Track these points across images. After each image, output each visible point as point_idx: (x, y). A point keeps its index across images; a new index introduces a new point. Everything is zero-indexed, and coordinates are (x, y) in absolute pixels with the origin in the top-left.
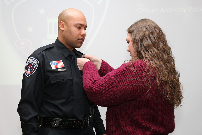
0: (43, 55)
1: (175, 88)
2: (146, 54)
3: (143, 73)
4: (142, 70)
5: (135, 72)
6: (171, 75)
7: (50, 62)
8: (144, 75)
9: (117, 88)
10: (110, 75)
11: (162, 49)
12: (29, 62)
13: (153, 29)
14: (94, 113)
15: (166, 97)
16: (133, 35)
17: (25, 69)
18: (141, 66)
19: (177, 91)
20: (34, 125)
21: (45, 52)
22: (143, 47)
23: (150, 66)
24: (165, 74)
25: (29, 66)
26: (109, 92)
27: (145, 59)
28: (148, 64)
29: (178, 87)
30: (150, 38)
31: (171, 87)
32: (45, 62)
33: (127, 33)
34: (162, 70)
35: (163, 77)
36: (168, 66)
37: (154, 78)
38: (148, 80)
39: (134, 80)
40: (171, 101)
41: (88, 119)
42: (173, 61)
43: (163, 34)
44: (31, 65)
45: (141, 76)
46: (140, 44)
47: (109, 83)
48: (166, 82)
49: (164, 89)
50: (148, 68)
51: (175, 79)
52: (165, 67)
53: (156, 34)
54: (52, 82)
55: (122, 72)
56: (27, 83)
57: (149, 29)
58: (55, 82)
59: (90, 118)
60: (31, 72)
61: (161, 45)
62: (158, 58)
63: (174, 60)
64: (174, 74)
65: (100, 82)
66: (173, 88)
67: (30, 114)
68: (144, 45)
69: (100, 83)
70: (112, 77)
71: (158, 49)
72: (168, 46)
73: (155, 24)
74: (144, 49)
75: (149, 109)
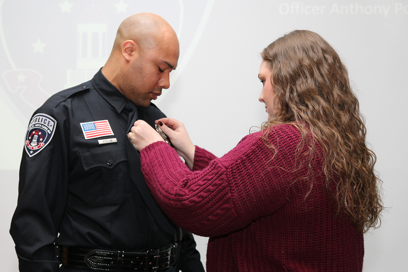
0: (66, 108)
1: (362, 189)
2: (300, 109)
3: (295, 154)
4: (292, 148)
5: (278, 153)
6: (357, 159)
7: (81, 124)
8: (296, 159)
9: (241, 193)
10: (221, 165)
11: (338, 101)
12: (34, 123)
13: (321, 54)
14: (181, 239)
15: (343, 208)
16: (274, 65)
17: (26, 140)
18: (288, 137)
19: (367, 195)
20: (48, 264)
21: (71, 102)
22: (295, 94)
23: (309, 137)
24: (342, 155)
25: (34, 132)
26: (223, 205)
27: (297, 121)
28: (304, 132)
29: (370, 187)
30: (312, 75)
31: (354, 184)
32: (69, 123)
33: (261, 59)
34: (336, 147)
35: (337, 163)
36: (349, 139)
37: (318, 164)
38: (306, 168)
39: (274, 170)
40: (355, 216)
41: (169, 252)
42: (361, 127)
43: (341, 67)
44: (40, 130)
45: (290, 161)
46: (289, 87)
47: (222, 184)
48: (344, 174)
49: (339, 188)
50: (304, 142)
51: (364, 169)
52: (342, 142)
53: (327, 67)
54: (86, 169)
55: (248, 156)
56: (31, 171)
57: (311, 54)
58: (93, 168)
59: (172, 249)
60: (40, 146)
61: (336, 92)
62: (328, 121)
63: (364, 126)
64: (361, 157)
65: (200, 181)
66: (359, 189)
67: (38, 240)
68: (297, 91)
69: (199, 185)
70: (227, 169)
71: (327, 100)
72: (351, 94)
73: (325, 43)
74: (297, 99)
75: (305, 235)
